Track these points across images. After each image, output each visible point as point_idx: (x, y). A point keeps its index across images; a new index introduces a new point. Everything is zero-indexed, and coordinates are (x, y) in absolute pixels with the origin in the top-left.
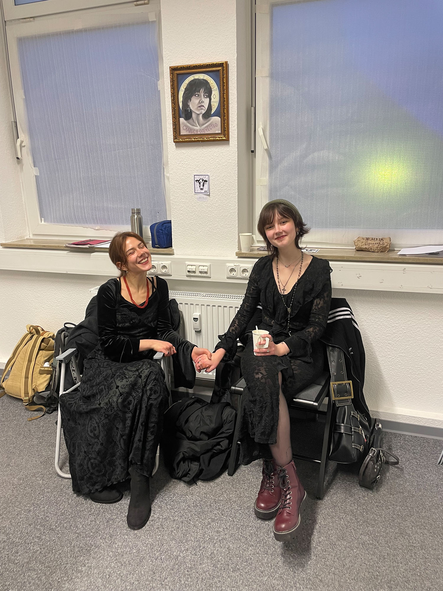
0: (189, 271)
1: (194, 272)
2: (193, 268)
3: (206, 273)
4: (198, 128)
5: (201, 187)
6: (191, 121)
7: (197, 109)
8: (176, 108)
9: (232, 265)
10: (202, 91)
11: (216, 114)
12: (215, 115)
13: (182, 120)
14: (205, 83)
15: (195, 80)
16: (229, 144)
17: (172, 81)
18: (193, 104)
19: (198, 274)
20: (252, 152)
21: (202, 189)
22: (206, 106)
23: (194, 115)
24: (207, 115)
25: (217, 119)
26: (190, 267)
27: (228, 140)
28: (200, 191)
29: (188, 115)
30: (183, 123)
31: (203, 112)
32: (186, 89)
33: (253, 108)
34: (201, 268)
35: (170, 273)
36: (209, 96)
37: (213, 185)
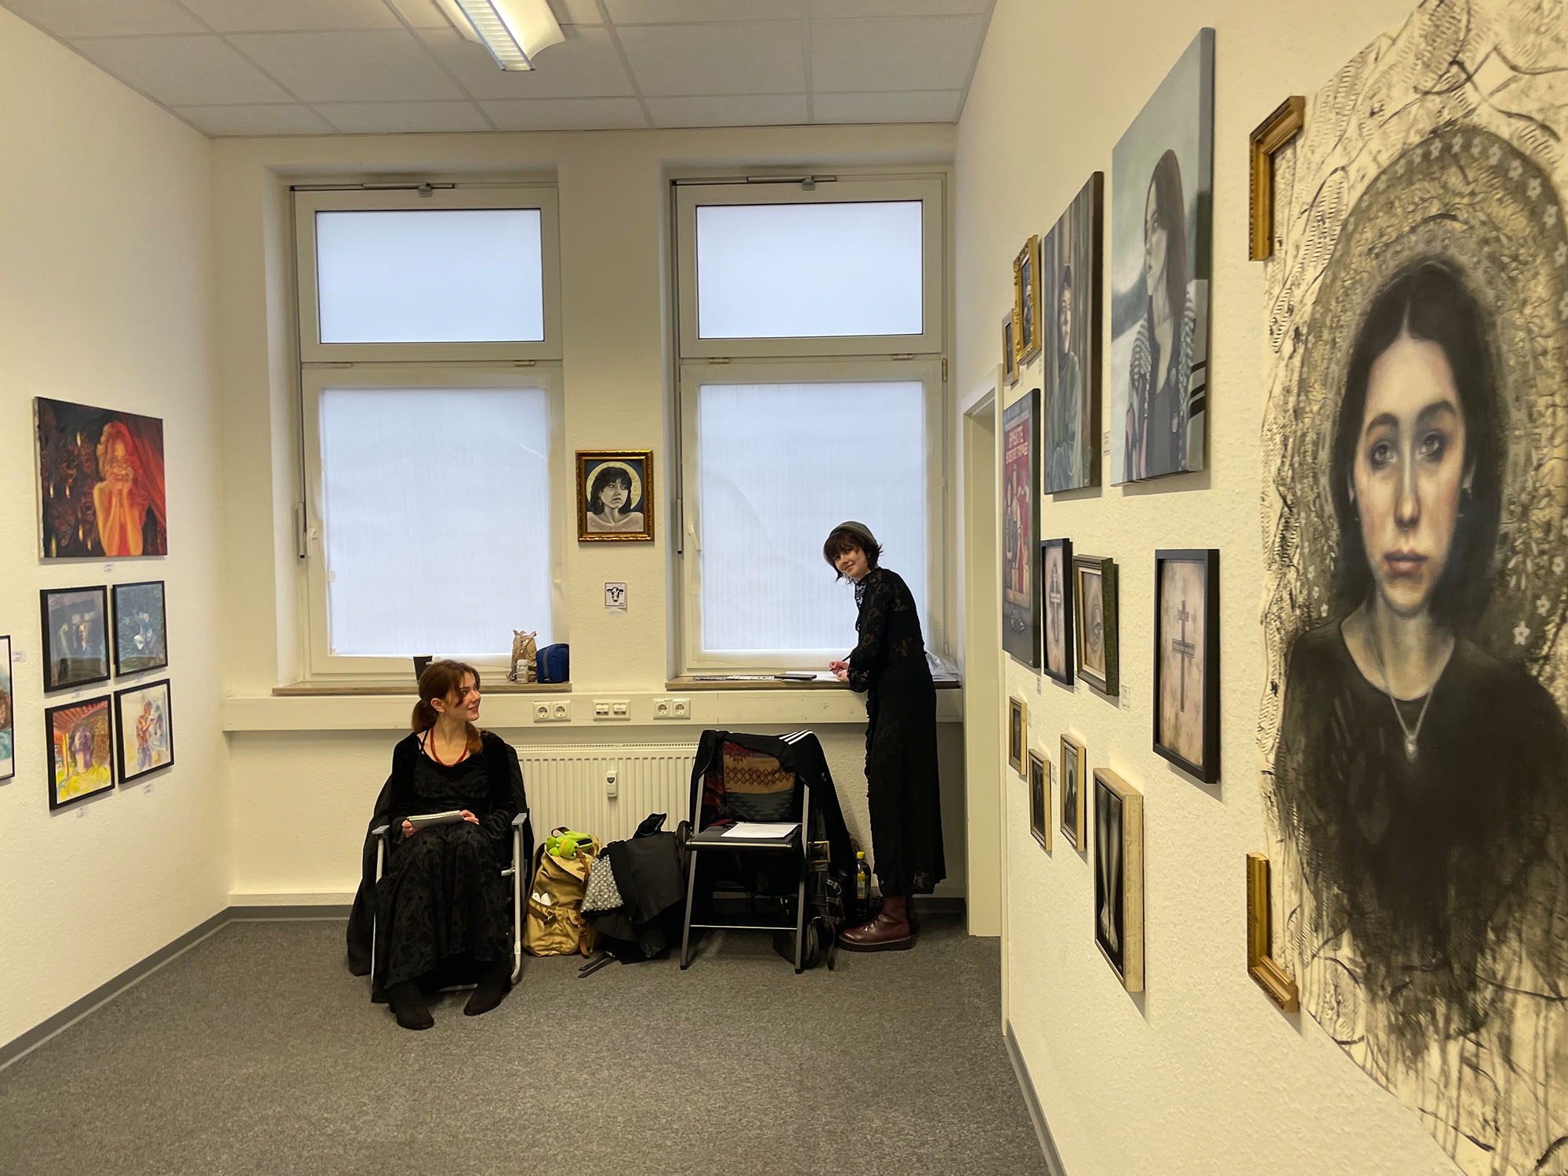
0: (598, 713)
1: (606, 713)
2: (605, 708)
3: (624, 713)
4: (613, 524)
5: (615, 598)
6: (602, 515)
7: (611, 502)
8: (584, 500)
9: (661, 701)
10: (618, 481)
11: (639, 508)
12: (635, 510)
13: (590, 514)
14: (623, 474)
15: (608, 469)
16: (654, 545)
17: (579, 468)
18: (607, 495)
19: (611, 715)
20: (680, 552)
21: (616, 601)
22: (624, 500)
23: (607, 509)
24: (625, 509)
25: (639, 515)
26: (600, 707)
27: (653, 540)
28: (613, 603)
29: (597, 507)
30: (591, 518)
31: (620, 506)
32: (597, 478)
33: (679, 500)
34: (616, 707)
35: (568, 717)
36: (628, 487)
37: (632, 596)
